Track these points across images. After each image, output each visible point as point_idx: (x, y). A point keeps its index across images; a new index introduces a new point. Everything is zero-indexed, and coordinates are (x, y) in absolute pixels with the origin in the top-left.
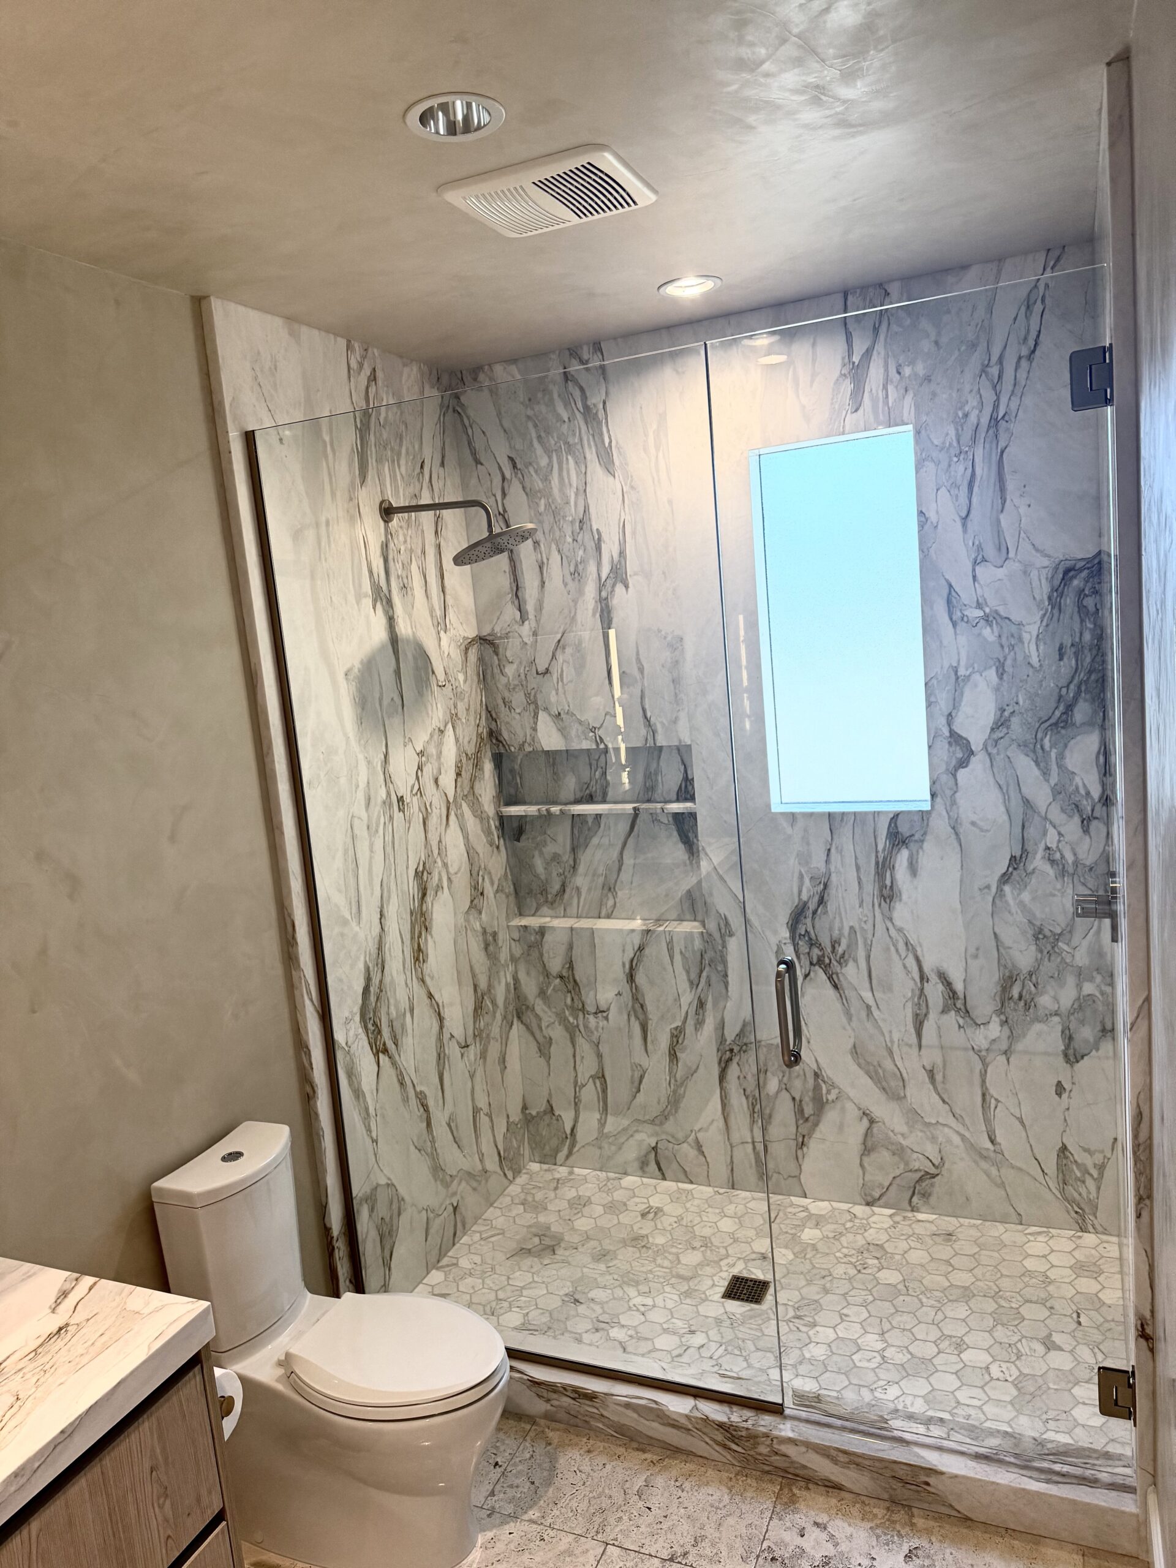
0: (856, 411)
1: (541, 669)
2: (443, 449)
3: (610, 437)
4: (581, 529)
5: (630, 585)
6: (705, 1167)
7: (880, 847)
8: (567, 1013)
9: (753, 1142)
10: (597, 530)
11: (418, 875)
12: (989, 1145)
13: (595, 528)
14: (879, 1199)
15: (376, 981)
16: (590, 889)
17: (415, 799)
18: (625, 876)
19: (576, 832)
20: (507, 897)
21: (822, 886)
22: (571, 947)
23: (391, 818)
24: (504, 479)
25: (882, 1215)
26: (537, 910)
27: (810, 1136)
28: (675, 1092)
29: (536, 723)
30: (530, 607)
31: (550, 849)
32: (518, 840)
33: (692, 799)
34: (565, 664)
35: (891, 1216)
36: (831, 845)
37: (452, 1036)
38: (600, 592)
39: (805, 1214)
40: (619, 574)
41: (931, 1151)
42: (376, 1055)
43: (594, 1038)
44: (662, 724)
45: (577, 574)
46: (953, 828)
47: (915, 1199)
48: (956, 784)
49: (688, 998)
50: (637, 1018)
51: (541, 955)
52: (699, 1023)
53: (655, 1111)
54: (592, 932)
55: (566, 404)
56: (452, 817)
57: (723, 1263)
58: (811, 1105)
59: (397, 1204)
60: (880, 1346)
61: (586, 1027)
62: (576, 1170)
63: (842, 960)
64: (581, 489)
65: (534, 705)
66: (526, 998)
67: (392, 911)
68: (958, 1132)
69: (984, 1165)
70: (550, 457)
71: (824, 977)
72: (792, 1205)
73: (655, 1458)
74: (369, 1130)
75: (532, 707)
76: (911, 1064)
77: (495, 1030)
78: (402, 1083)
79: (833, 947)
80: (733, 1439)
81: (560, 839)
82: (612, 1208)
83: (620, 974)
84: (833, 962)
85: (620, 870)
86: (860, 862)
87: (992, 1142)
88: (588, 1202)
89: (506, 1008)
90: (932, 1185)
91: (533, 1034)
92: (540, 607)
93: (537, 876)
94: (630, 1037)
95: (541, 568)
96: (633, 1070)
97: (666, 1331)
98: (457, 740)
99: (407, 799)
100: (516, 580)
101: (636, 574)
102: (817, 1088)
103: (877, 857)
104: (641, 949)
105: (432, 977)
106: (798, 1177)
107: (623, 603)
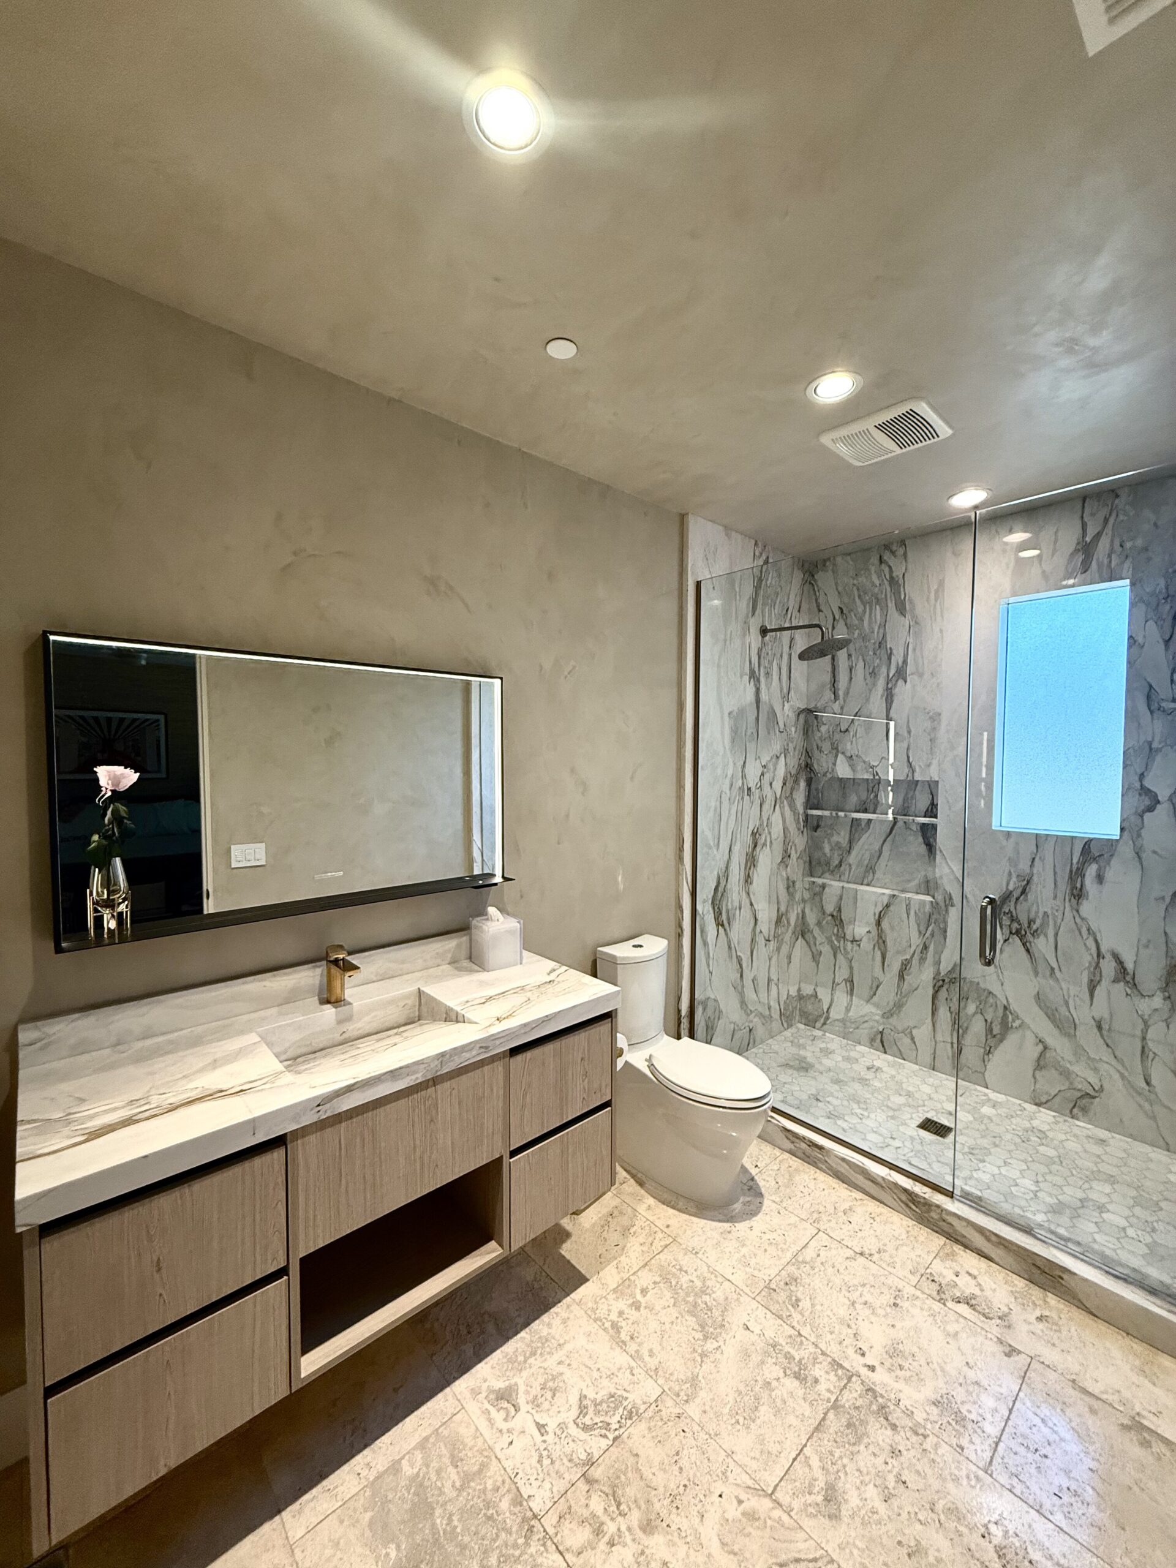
1: (843, 729)
2: (801, 602)
3: (905, 593)
4: (880, 647)
5: (908, 681)
6: (915, 1052)
7: (1075, 861)
8: (834, 938)
9: (952, 1043)
10: (890, 647)
11: (754, 834)
12: (1144, 1085)
13: (888, 646)
14: (1046, 1103)
15: (722, 885)
16: (857, 868)
17: (758, 791)
18: (883, 862)
19: (853, 830)
20: (805, 863)
21: (1025, 882)
22: (841, 898)
23: (743, 798)
24: (834, 619)
25: (1046, 1114)
26: (822, 874)
27: (996, 1048)
28: (899, 1000)
29: (836, 761)
30: (841, 693)
31: (835, 838)
32: (815, 830)
33: (936, 817)
34: (859, 726)
35: (1053, 1116)
36: (1036, 855)
37: (761, 932)
38: (888, 684)
39: (984, 1098)
40: (901, 674)
41: (1095, 1081)
42: (717, 926)
43: (850, 957)
44: (920, 766)
45: (873, 674)
46: (1137, 853)
47: (1075, 1111)
48: (1143, 823)
49: (916, 941)
50: (879, 948)
51: (821, 900)
52: (922, 960)
53: (884, 1009)
54: (856, 891)
55: (879, 576)
56: (777, 807)
57: (920, 1109)
58: (999, 1027)
59: (719, 1014)
60: (1034, 1188)
61: (845, 949)
62: (827, 1034)
63: (1035, 933)
64: (882, 625)
65: (836, 750)
66: (808, 925)
67: (736, 849)
68: (1118, 1071)
69: (1139, 1099)
70: (865, 607)
71: (1020, 943)
72: (976, 1090)
74: (708, 965)
75: (834, 751)
76: (1083, 1014)
77: (787, 938)
78: (730, 947)
79: (1029, 924)
80: (913, 1202)
81: (842, 833)
82: (847, 1059)
83: (872, 920)
84: (1028, 933)
85: (879, 857)
86: (1057, 870)
87: (1148, 1083)
88: (832, 1052)
89: (795, 927)
90: (1092, 1103)
91: (810, 947)
92: (847, 693)
93: (824, 854)
94: (873, 959)
95: (851, 670)
96: (872, 981)
98: (786, 764)
99: (753, 789)
100: (834, 676)
101: (912, 674)
102: (1005, 1016)
103: (1071, 867)
104: (888, 906)
105: (754, 894)
106: (983, 1074)
107: (902, 690)
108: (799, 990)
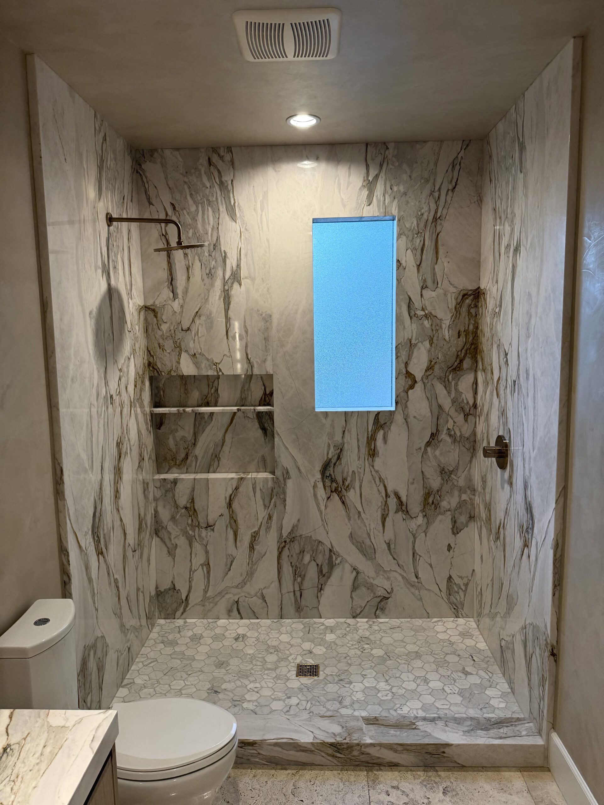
0: (369, 205)
1: (185, 327)
2: (133, 191)
3: (234, 200)
4: (214, 249)
5: (242, 284)
6: (266, 609)
7: (370, 429)
8: (188, 529)
9: (294, 591)
10: (224, 251)
11: (118, 444)
12: (416, 580)
13: (223, 249)
14: (359, 614)
15: (98, 509)
16: (203, 457)
17: (117, 397)
18: (226, 448)
19: (197, 423)
20: (154, 461)
21: (339, 450)
22: (193, 490)
23: (107, 408)
25: (362, 622)
26: (169, 469)
27: (325, 583)
28: (251, 568)
29: (179, 359)
30: (180, 291)
31: (180, 433)
32: (159, 429)
33: (270, 404)
34: (200, 325)
35: (367, 622)
36: (345, 428)
37: (129, 545)
38: (224, 286)
39: (323, 627)
40: (236, 277)
41: (387, 586)
42: (98, 555)
43: (205, 543)
44: (257, 362)
45: (210, 275)
46: (405, 419)
47: (378, 612)
48: (408, 397)
49: (263, 514)
50: (232, 528)
51: (174, 496)
52: (268, 528)
53: (238, 580)
54: (207, 480)
55: (209, 179)
56: (132, 410)
57: (289, 658)
58: (327, 567)
59: (106, 648)
61: (199, 536)
62: (188, 620)
63: (347, 488)
64: (216, 227)
65: (179, 348)
66: (162, 522)
67: (107, 465)
68: (400, 574)
69: (413, 590)
70: (197, 207)
71: (338, 498)
72: (315, 623)
74: (94, 603)
75: (178, 349)
76: (379, 541)
77: (146, 542)
78: (109, 574)
79: (343, 482)
80: (338, 751)
81: (187, 428)
82: (216, 638)
83: (223, 503)
84: (343, 490)
85: (223, 445)
86: (359, 437)
87: (417, 577)
88: (201, 637)
89: (151, 528)
90: (387, 603)
91: (165, 543)
92: (186, 292)
93: (170, 450)
94: (227, 539)
95: (188, 269)
96: (227, 559)
97: (274, 699)
98: (135, 365)
99: (114, 397)
100: (171, 274)
101: (246, 278)
102: (330, 557)
103: (368, 434)
104: (237, 488)
105: (122, 509)
106: (317, 608)
107: (237, 292)
108: (157, 587)
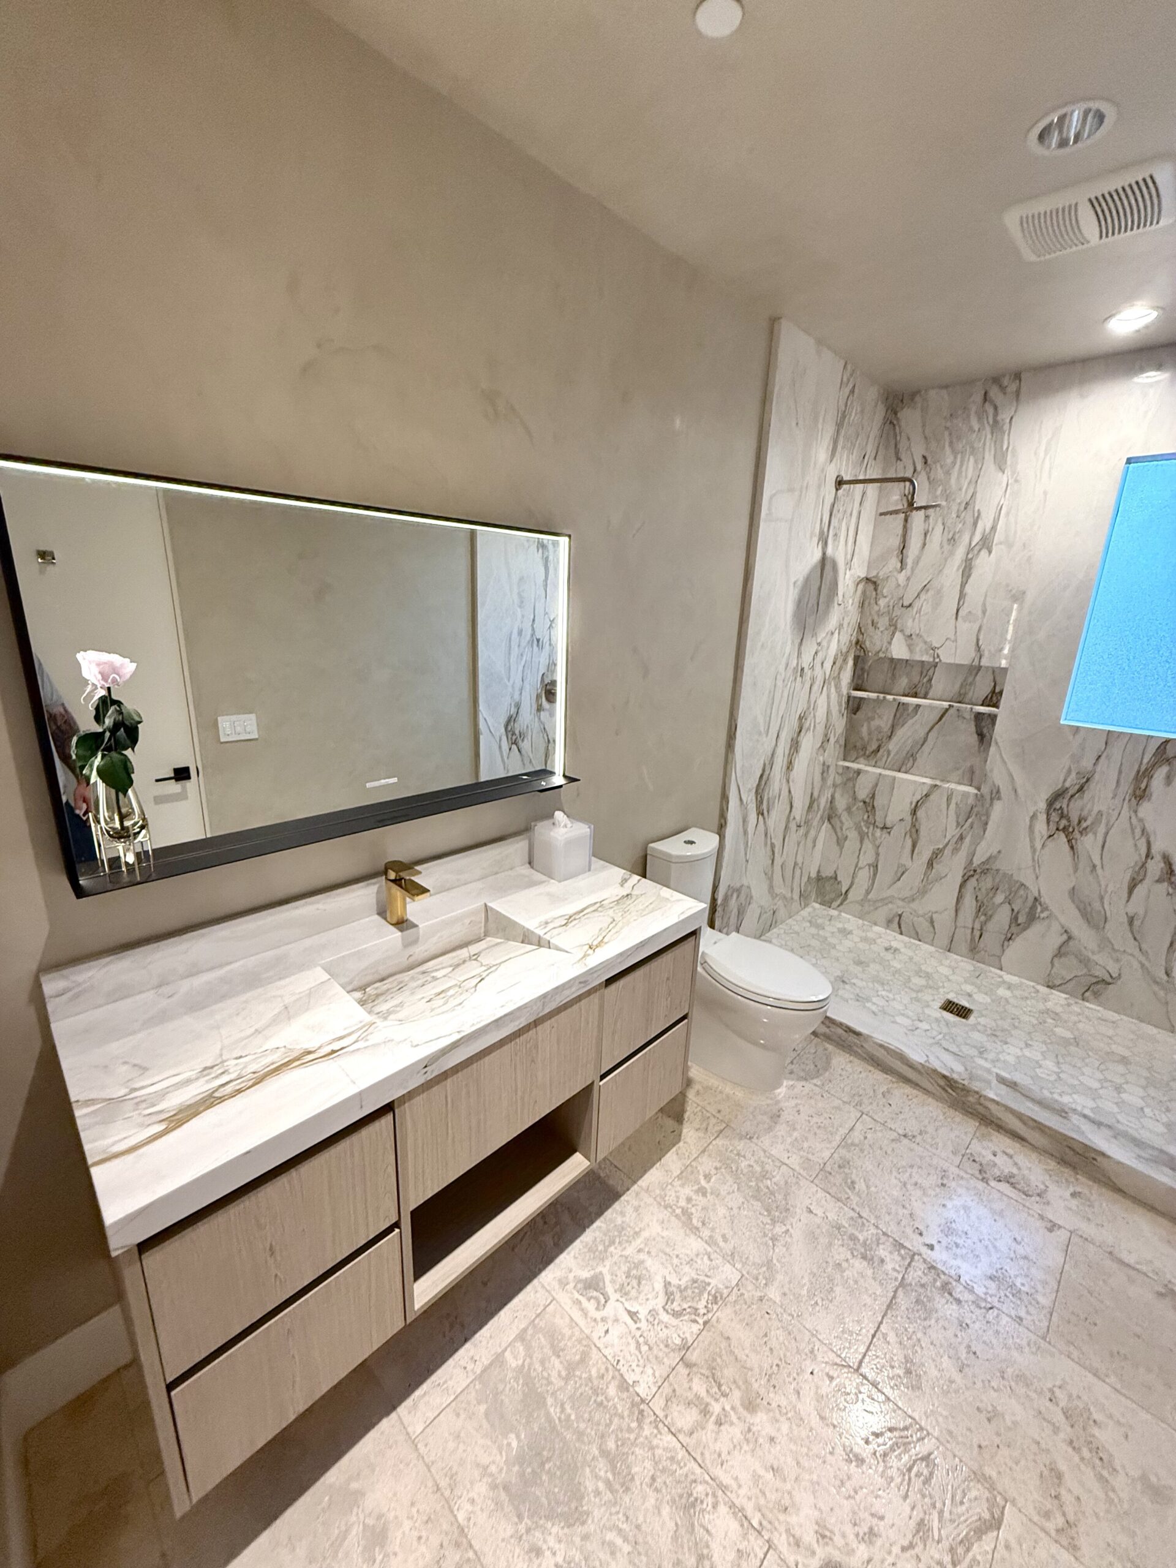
1: (906, 603)
2: (878, 447)
3: (1009, 443)
4: (966, 509)
5: (994, 552)
6: (932, 935)
7: (1145, 761)
8: (862, 824)
9: (973, 929)
10: (979, 510)
11: (800, 718)
12: (1165, 978)
13: (976, 509)
14: (1058, 986)
15: (767, 773)
16: (897, 753)
17: (810, 672)
18: (926, 748)
19: (898, 715)
20: (840, 746)
21: (1085, 780)
22: (876, 786)
23: (796, 679)
24: (915, 471)
25: (1058, 998)
26: (857, 758)
27: (1018, 935)
28: (924, 886)
29: (892, 639)
30: (909, 561)
31: (876, 723)
32: (855, 714)
33: (996, 706)
34: (925, 604)
35: (1066, 999)
36: (1103, 753)
37: (794, 818)
38: (968, 554)
39: (1000, 980)
40: (986, 543)
41: (1114, 969)
42: (758, 815)
43: (877, 843)
44: (989, 651)
45: (952, 541)
47: (1087, 994)
49: (953, 832)
50: (911, 836)
51: (854, 787)
52: (956, 850)
53: (907, 893)
54: (894, 778)
55: (980, 419)
56: (825, 688)
57: (940, 990)
58: (1025, 916)
59: (749, 897)
60: (1056, 1069)
61: (873, 835)
62: (843, 914)
63: (1084, 831)
64: (974, 481)
65: (893, 627)
66: (837, 810)
67: (783, 735)
68: (1140, 962)
69: (1156, 988)
71: (1065, 840)
72: (991, 972)
73: (894, 1080)
74: (746, 854)
75: (892, 628)
76: (1117, 910)
77: (815, 823)
78: (766, 835)
79: (1080, 822)
81: (885, 718)
82: (864, 939)
83: (907, 808)
84: (1076, 831)
85: (922, 745)
86: (1123, 767)
87: (1168, 974)
88: (850, 933)
89: (824, 812)
90: (1106, 988)
91: (836, 833)
92: (917, 561)
93: (862, 739)
94: (903, 847)
95: (926, 534)
96: (898, 867)
97: (903, 1015)
98: (839, 641)
99: (806, 670)
100: (904, 541)
101: (1001, 543)
102: (1033, 908)
103: (1140, 767)
104: (927, 796)
105: (793, 781)
106: (1000, 958)
107: (984, 563)
108: (819, 872)
